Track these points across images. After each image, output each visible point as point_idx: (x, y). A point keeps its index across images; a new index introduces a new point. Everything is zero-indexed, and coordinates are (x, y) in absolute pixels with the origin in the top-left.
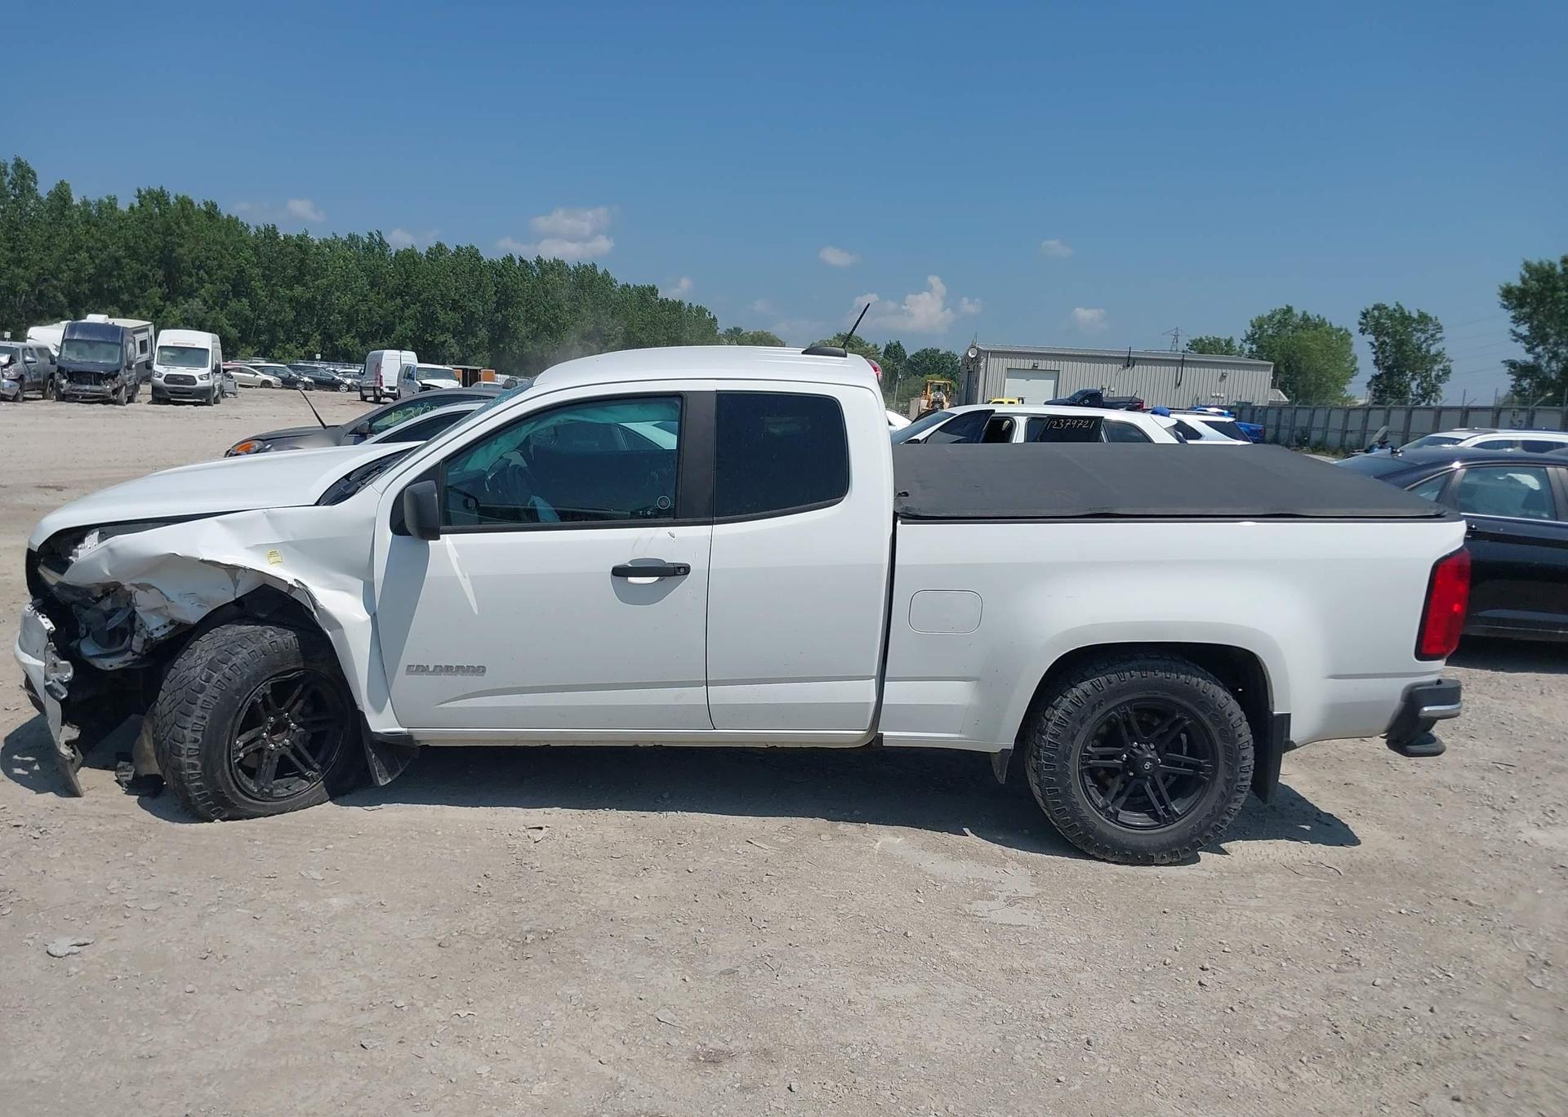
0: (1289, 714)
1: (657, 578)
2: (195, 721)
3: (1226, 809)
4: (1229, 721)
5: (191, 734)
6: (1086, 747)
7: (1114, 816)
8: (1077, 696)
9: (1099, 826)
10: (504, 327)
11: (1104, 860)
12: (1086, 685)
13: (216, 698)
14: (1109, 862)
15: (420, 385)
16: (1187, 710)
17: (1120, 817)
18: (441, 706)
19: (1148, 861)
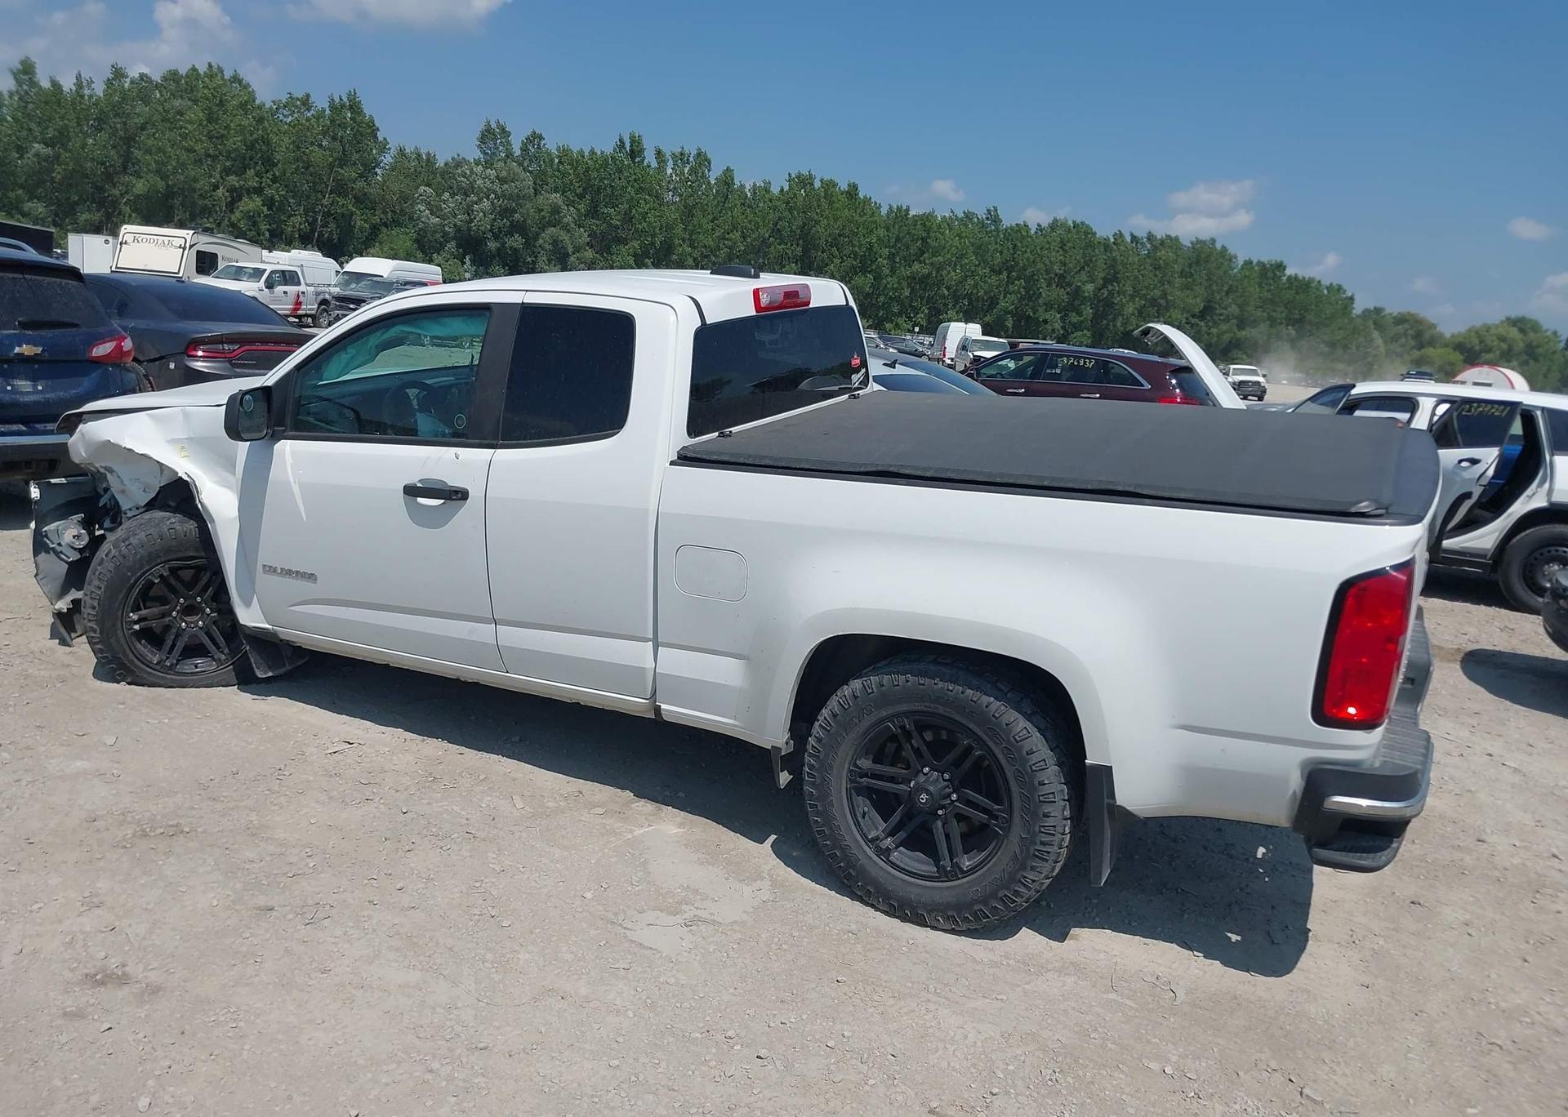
0: (1111, 767)
1: (443, 501)
2: (93, 590)
3: (1018, 876)
4: (1027, 761)
5: (90, 601)
6: (856, 760)
7: (884, 853)
8: (845, 696)
9: (863, 861)
10: (1109, 304)
11: (873, 906)
12: (856, 684)
13: (111, 572)
14: (877, 909)
15: (972, 357)
16: (979, 739)
17: (895, 856)
18: (292, 608)
19: (920, 921)
